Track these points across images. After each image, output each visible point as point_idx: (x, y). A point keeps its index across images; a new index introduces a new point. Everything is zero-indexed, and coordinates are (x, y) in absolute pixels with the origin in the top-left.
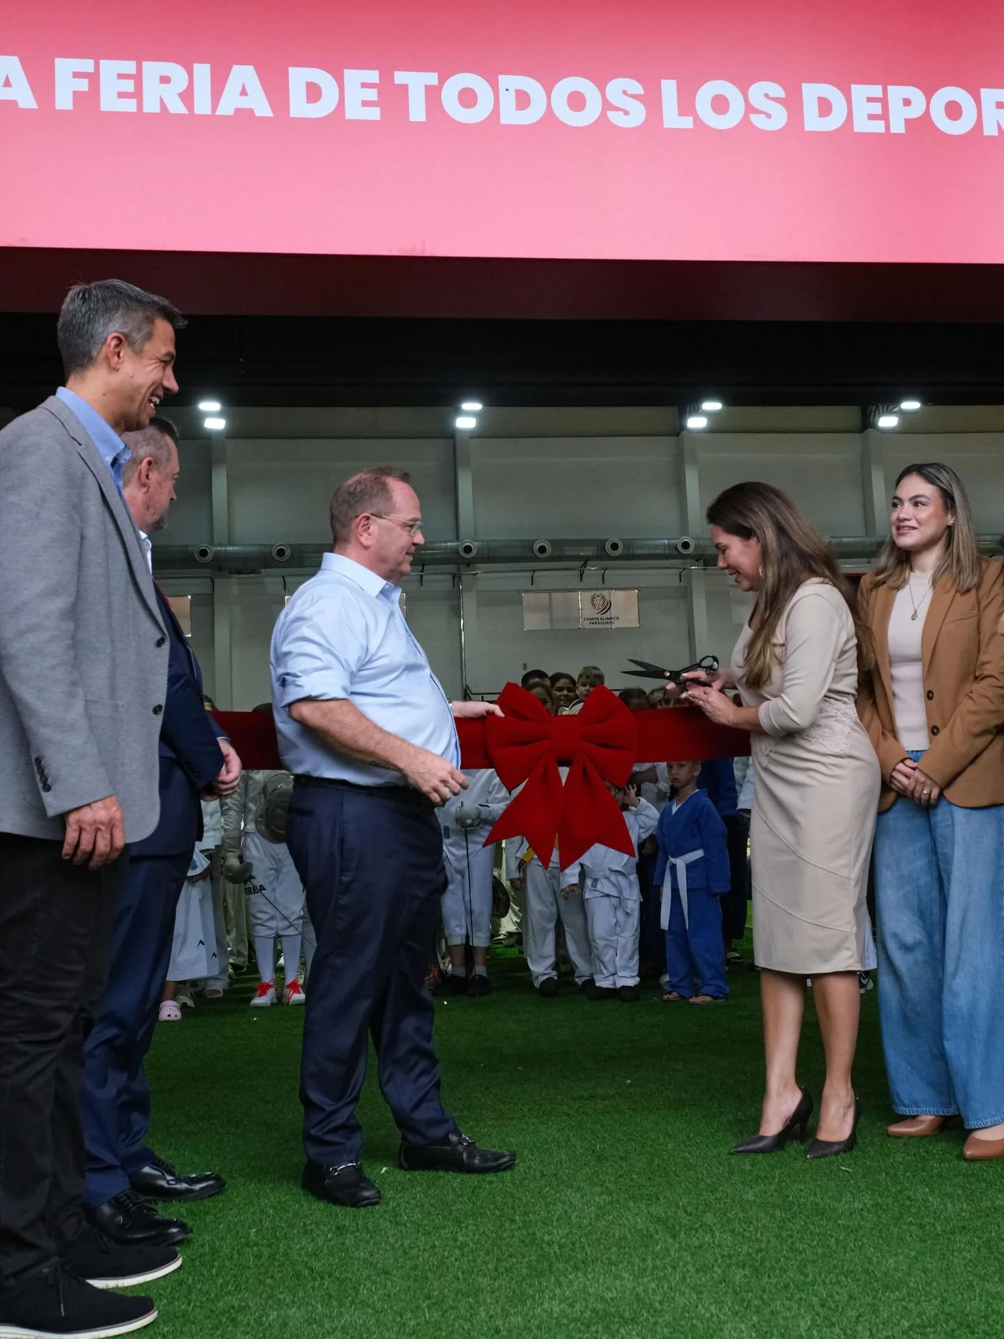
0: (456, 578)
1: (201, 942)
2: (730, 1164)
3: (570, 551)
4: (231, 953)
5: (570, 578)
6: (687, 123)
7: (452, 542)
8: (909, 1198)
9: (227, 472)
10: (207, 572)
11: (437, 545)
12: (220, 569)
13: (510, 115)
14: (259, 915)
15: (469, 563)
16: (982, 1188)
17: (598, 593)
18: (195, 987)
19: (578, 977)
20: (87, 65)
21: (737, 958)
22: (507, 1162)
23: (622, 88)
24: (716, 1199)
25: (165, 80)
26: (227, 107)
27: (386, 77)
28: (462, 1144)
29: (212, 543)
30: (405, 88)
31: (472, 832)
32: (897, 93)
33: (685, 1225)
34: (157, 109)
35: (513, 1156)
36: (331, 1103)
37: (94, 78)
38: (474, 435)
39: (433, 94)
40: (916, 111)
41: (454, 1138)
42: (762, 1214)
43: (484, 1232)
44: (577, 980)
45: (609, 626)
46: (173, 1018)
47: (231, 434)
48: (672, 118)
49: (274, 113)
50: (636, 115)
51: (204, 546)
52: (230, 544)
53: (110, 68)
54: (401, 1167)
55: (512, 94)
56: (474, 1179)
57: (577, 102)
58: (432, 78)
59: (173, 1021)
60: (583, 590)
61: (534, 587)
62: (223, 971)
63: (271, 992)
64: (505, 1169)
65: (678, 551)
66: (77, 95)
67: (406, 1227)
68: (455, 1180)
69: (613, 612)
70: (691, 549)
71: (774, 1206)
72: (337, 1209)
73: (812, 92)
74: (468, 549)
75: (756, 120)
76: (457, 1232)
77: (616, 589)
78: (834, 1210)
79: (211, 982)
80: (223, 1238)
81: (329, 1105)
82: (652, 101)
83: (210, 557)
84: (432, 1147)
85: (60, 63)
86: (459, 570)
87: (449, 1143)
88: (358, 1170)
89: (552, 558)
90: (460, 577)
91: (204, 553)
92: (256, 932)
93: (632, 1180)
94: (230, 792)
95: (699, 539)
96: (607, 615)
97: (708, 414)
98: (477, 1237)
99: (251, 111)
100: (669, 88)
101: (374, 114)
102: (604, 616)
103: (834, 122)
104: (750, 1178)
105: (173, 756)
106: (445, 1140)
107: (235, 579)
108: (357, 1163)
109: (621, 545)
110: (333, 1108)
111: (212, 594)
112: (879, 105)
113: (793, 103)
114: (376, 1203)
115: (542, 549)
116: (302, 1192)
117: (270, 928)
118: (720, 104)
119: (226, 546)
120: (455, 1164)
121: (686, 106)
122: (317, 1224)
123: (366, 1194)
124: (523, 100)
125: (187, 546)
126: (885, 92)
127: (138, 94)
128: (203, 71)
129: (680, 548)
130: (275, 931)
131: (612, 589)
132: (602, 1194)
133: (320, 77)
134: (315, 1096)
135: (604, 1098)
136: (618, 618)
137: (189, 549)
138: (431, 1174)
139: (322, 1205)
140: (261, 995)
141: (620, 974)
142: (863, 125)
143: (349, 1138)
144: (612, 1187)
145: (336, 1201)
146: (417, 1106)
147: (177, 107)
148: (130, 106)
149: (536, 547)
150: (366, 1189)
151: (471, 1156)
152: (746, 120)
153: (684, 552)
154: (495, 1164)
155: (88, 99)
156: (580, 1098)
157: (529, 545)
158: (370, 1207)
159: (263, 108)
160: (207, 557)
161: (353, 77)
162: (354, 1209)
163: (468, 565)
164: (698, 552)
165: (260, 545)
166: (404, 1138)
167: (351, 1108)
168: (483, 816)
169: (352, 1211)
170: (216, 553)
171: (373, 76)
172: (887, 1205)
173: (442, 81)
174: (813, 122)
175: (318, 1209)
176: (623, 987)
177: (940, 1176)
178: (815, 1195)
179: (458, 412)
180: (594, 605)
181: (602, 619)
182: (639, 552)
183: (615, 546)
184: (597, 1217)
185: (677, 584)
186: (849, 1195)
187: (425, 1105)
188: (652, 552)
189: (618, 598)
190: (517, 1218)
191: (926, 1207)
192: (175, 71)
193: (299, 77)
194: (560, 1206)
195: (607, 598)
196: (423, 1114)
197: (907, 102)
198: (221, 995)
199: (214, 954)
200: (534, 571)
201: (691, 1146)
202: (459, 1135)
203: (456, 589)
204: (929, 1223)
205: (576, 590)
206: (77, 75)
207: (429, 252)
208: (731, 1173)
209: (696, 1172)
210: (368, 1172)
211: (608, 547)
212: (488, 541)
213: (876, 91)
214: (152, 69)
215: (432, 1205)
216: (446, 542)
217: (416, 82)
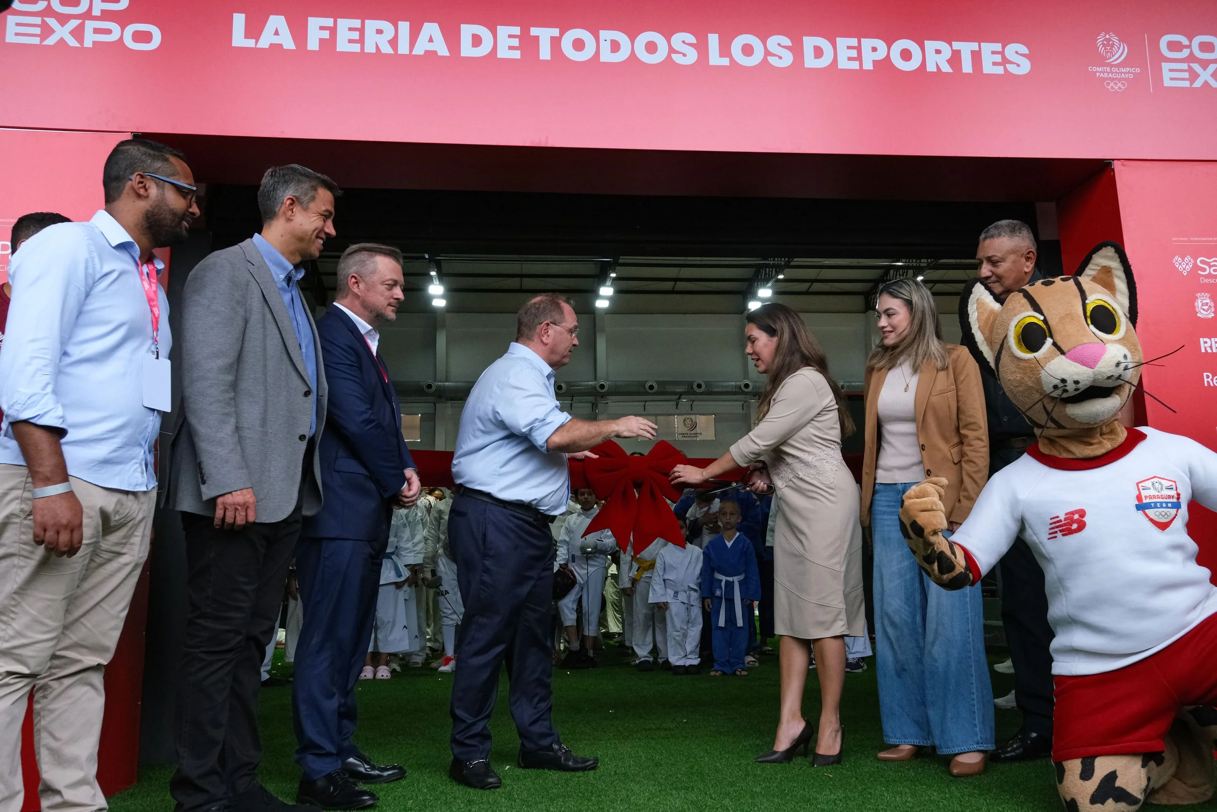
0: (594, 405)
1: (405, 627)
2: (747, 770)
3: (670, 389)
4: (429, 640)
5: (669, 406)
6: (725, 62)
7: (591, 381)
8: (870, 793)
9: (446, 334)
10: (431, 399)
11: (583, 383)
12: (440, 397)
13: (607, 56)
14: (445, 611)
15: (603, 396)
16: (923, 788)
17: (688, 417)
18: (403, 659)
19: (660, 658)
20: (329, 22)
21: (770, 650)
22: (591, 764)
23: (682, 39)
24: (734, 790)
25: (380, 32)
26: (419, 50)
27: (525, 31)
28: (561, 751)
29: (435, 381)
30: (537, 38)
31: (591, 558)
32: (867, 43)
33: (709, 806)
34: (374, 51)
35: (596, 760)
36: (471, 718)
37: (333, 30)
38: (608, 312)
39: (556, 42)
40: (881, 55)
41: (556, 747)
42: (765, 800)
43: (569, 807)
44: (659, 660)
45: (695, 439)
46: (385, 677)
47: (449, 310)
48: (715, 59)
49: (450, 53)
50: (691, 57)
51: (430, 382)
52: (447, 381)
53: (344, 24)
54: (519, 766)
55: (609, 43)
56: (568, 775)
57: (651, 47)
58: (555, 32)
59: (386, 680)
60: (678, 415)
61: (646, 412)
62: (423, 649)
63: (452, 663)
64: (590, 769)
65: (742, 390)
66: (322, 41)
67: (515, 802)
68: (554, 775)
69: (698, 430)
70: (750, 389)
71: (773, 796)
72: (471, 790)
73: (809, 42)
74: (602, 386)
75: (772, 60)
76: (550, 806)
77: (700, 414)
78: (816, 799)
79: (414, 656)
80: (389, 805)
81: (470, 719)
82: (702, 47)
83: (433, 389)
84: (540, 752)
85: (311, 20)
86: (596, 400)
87: (552, 750)
88: (487, 765)
89: (655, 394)
90: (597, 405)
91: (429, 386)
92: (442, 621)
93: (677, 778)
94: (411, 504)
95: (755, 382)
96: (694, 432)
97: (762, 300)
98: (563, 809)
99: (435, 52)
100: (713, 40)
101: (516, 55)
102: (692, 432)
103: (825, 61)
104: (760, 779)
105: (367, 474)
106: (550, 748)
107: (449, 404)
108: (486, 760)
109: (703, 386)
110: (472, 721)
111: (434, 414)
112: (855, 51)
113: (797, 50)
114: (498, 787)
115: (651, 387)
116: (448, 779)
117: (452, 620)
118: (748, 50)
119: (444, 382)
120: (556, 764)
121: (725, 50)
122: (455, 798)
123: (491, 780)
124: (615, 46)
125: (419, 382)
126: (859, 42)
127: (361, 41)
128: (404, 27)
129: (743, 387)
130: (456, 622)
131: (697, 414)
132: (654, 785)
133: (481, 30)
134: (459, 712)
135: (666, 730)
136: (701, 434)
137: (421, 384)
138: (540, 771)
139: (461, 787)
140: (445, 665)
141: (689, 656)
142: (844, 64)
143: (482, 744)
144: (662, 781)
145: (470, 785)
146: (533, 723)
147: (387, 49)
148: (356, 48)
149: (647, 386)
150: (492, 777)
151: (567, 760)
152: (765, 61)
153: (746, 390)
154: (584, 765)
155: (328, 44)
156: (650, 729)
157: (642, 384)
158: (493, 790)
159: (443, 50)
160: (432, 389)
161: (503, 31)
162: (481, 790)
163: (602, 397)
164: (755, 391)
165: (466, 382)
166: (522, 744)
167: (485, 721)
168: (599, 547)
169: (480, 792)
170: (438, 387)
171: (516, 30)
172: (854, 797)
173: (562, 33)
174: (810, 62)
175: (459, 790)
176: (691, 666)
177: (894, 781)
178: (804, 789)
179: (597, 296)
180: (685, 424)
181: (690, 434)
182: (716, 390)
183: (699, 386)
184: (649, 799)
185: (741, 411)
186: (828, 790)
187: (539, 723)
188: (724, 390)
189: (701, 420)
190: (593, 798)
191: (882, 799)
192: (386, 26)
193: (467, 30)
194: (624, 792)
195: (694, 420)
196: (537, 729)
197: (874, 49)
198: (420, 665)
199: (416, 636)
200: (646, 401)
201: (721, 759)
202: (560, 744)
203: (594, 412)
204: (882, 809)
205: (674, 415)
206: (322, 28)
207: (550, 144)
208: (747, 775)
209: (722, 774)
210: (495, 767)
211: (695, 386)
212: (615, 381)
213: (854, 42)
214: (371, 25)
215: (536, 790)
216: (588, 381)
217: (544, 34)
